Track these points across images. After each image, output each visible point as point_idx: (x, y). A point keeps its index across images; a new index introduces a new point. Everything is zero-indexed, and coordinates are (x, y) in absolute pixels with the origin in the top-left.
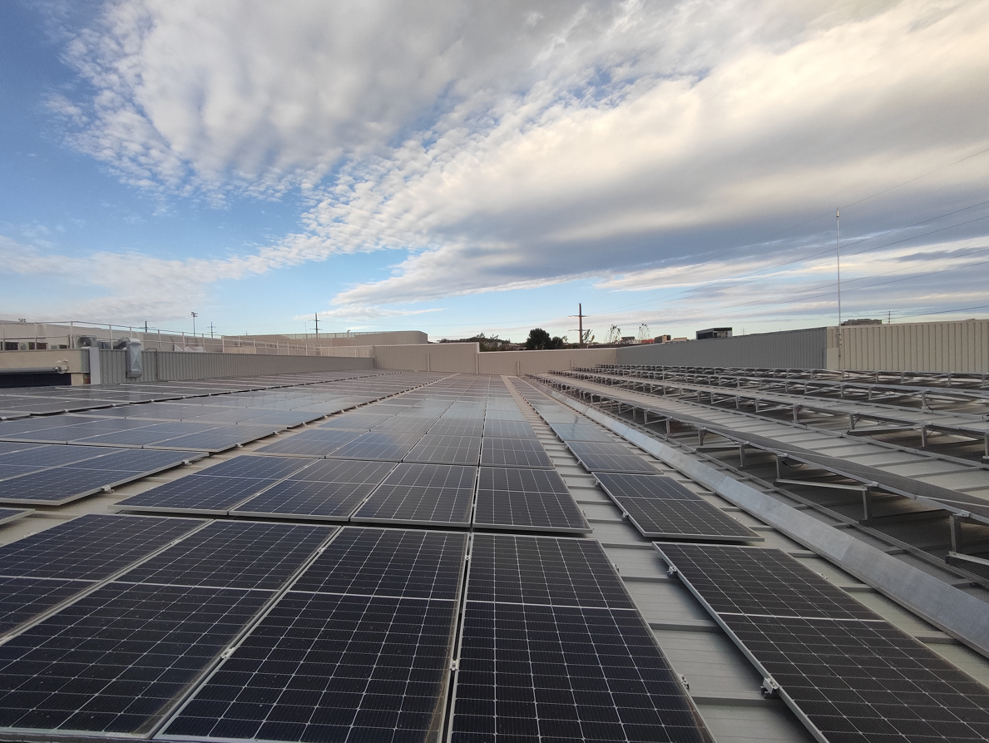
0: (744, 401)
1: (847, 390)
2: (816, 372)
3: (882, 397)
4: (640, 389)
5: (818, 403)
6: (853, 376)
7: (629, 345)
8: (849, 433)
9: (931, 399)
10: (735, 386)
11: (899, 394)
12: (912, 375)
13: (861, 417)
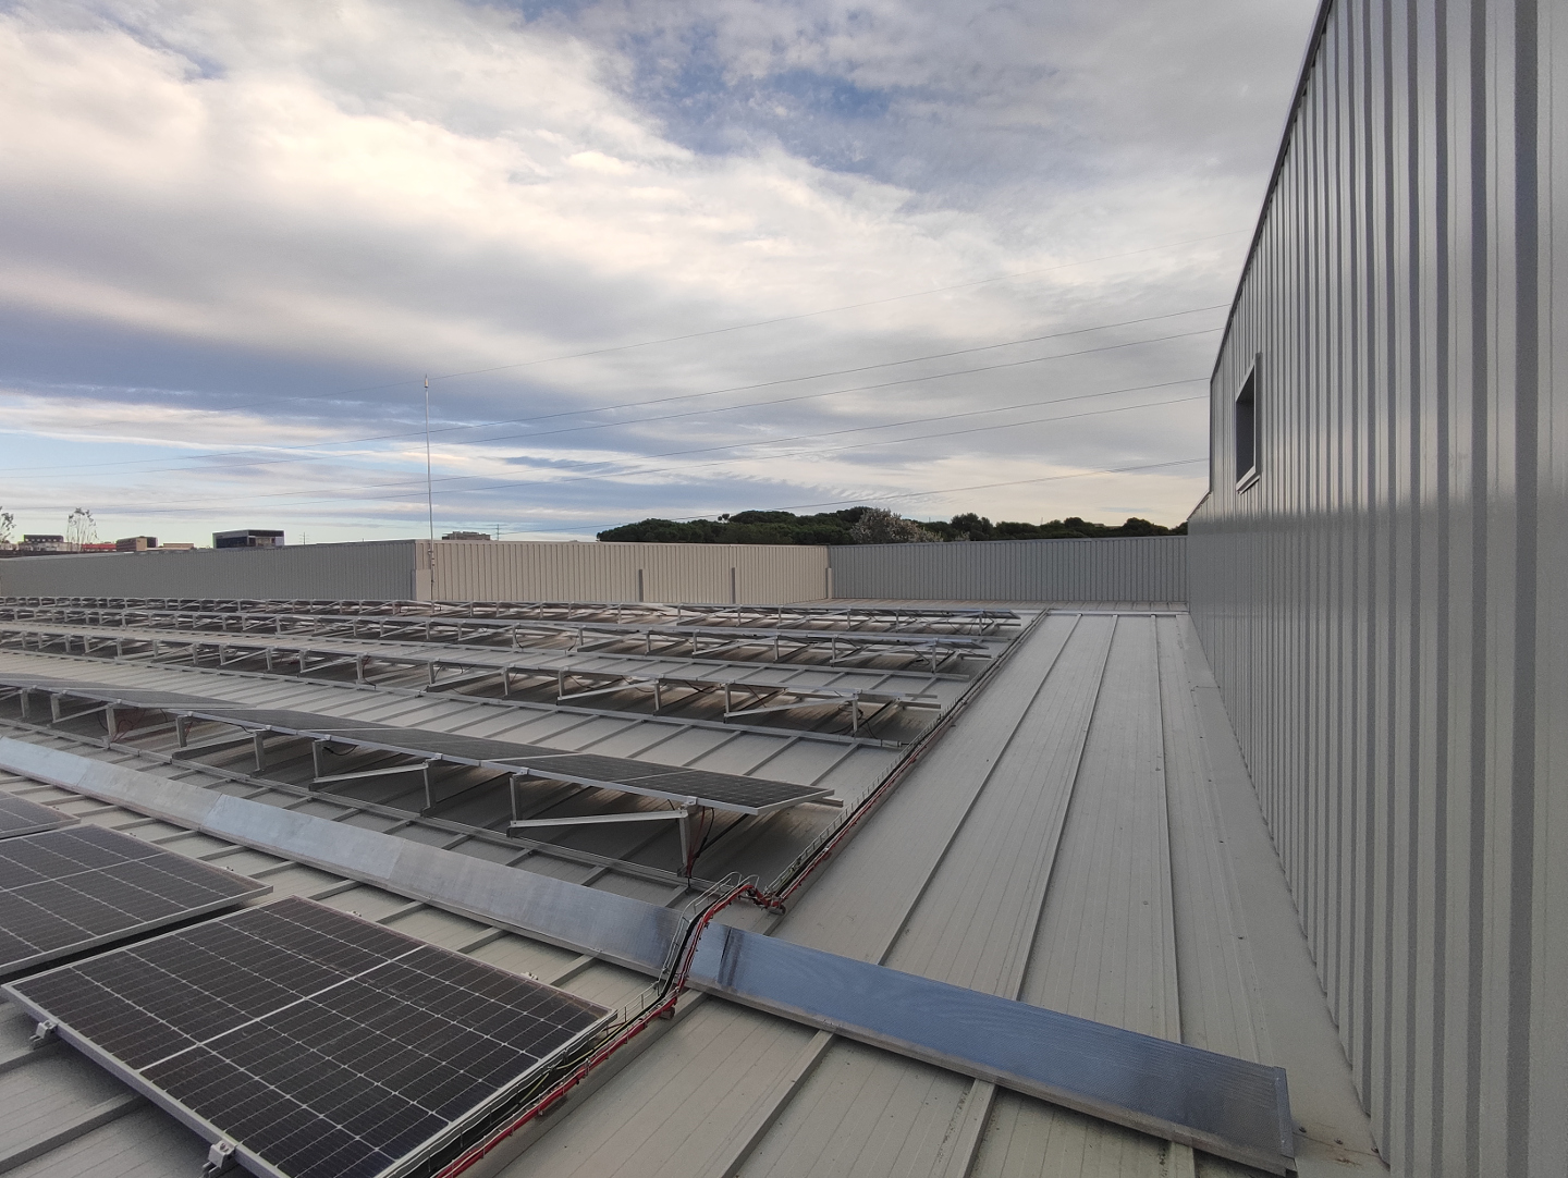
0: (282, 657)
1: (436, 629)
2: (400, 605)
3: (475, 635)
4: (56, 647)
5: (397, 651)
6: (446, 608)
7: (44, 552)
8: (428, 690)
9: (524, 635)
10: (273, 630)
11: (491, 631)
12: (509, 606)
13: (444, 665)
